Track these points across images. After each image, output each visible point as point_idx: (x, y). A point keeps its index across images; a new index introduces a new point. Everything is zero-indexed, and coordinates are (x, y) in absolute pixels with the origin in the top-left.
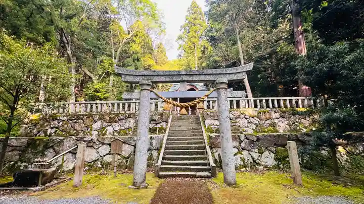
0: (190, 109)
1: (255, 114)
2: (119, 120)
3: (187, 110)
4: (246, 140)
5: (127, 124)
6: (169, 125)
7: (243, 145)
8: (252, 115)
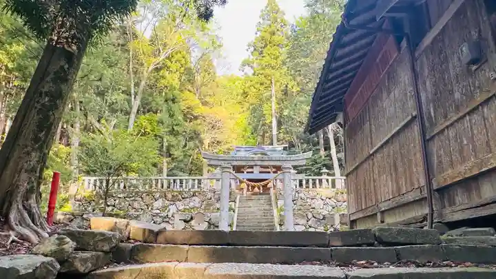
0: (261, 188)
1: (333, 194)
2: (183, 198)
3: (259, 189)
4: (313, 218)
5: (192, 204)
6: (237, 205)
7: (310, 223)
8: (330, 196)
